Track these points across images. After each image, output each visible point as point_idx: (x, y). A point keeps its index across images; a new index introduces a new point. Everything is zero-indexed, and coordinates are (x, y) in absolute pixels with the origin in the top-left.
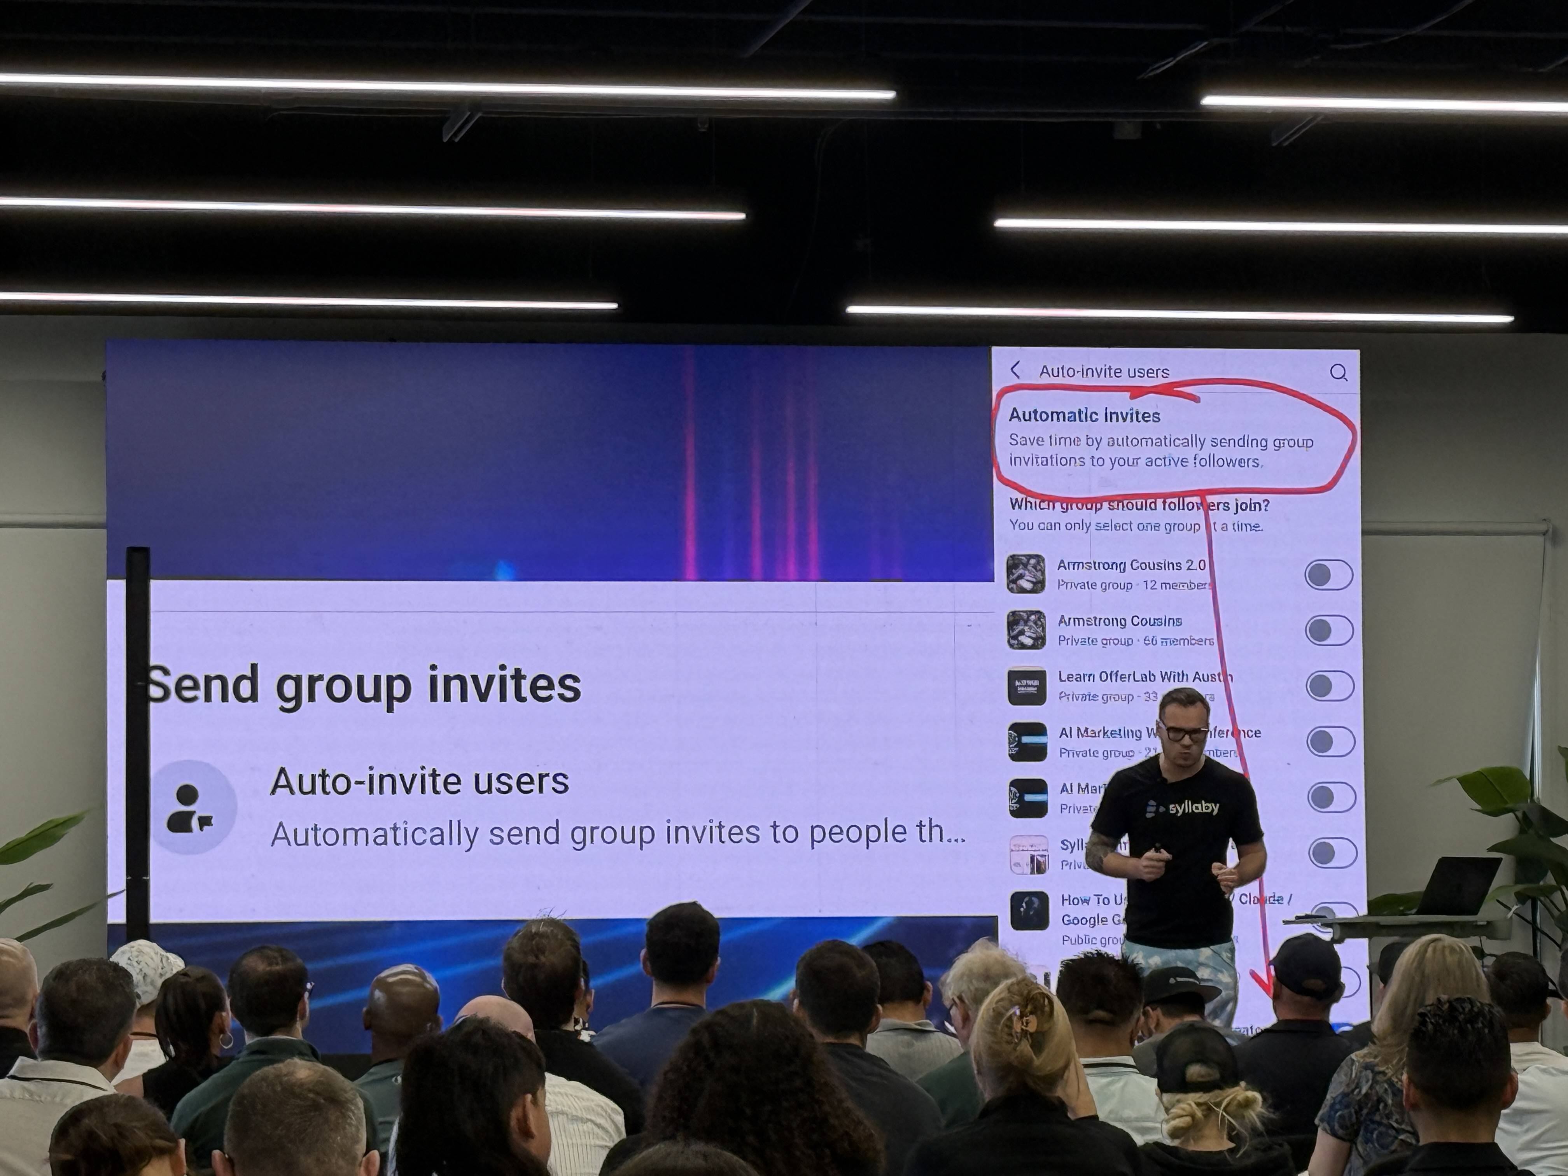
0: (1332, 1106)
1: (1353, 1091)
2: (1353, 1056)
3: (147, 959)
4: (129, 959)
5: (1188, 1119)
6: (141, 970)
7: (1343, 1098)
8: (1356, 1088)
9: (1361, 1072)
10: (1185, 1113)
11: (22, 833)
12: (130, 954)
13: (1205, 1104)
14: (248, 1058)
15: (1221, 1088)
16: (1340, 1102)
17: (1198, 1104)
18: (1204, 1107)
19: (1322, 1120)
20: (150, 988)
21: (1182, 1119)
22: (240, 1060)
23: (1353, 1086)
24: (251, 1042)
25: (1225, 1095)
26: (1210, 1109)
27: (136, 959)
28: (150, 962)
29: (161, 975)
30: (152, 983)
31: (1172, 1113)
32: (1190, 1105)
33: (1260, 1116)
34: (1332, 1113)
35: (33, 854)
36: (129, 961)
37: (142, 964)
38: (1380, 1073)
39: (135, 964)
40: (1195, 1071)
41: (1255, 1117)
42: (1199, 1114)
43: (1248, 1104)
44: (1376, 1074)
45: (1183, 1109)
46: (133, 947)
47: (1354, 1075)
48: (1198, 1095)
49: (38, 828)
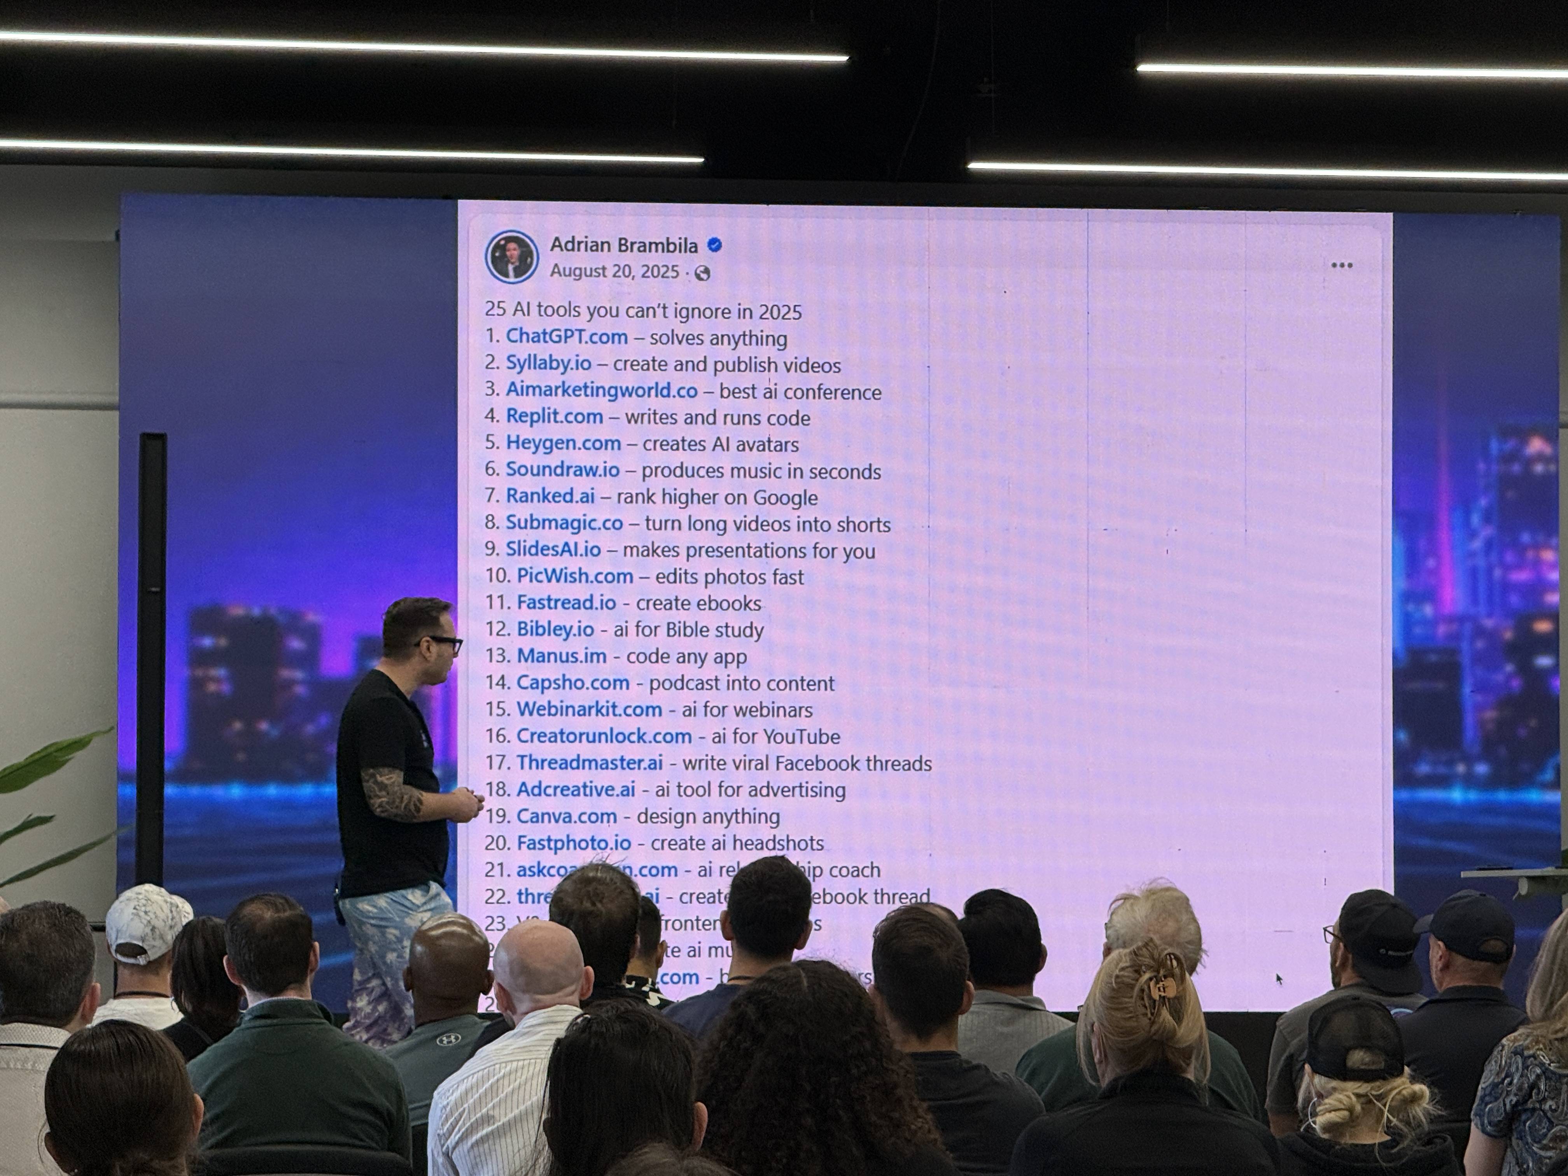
0: (1482, 1099)
1: (1504, 1080)
2: (1504, 1041)
3: (155, 908)
4: (135, 908)
5: (1346, 1113)
6: (149, 922)
7: (1493, 1089)
8: (1506, 1077)
9: (1510, 1058)
10: (1343, 1107)
11: (19, 758)
12: (136, 903)
13: (1365, 1095)
14: (252, 1024)
15: (1384, 1079)
16: (1490, 1094)
17: (1358, 1096)
18: (1363, 1100)
19: (1476, 1115)
20: (158, 943)
21: (1338, 1114)
22: (243, 1026)
23: (1503, 1075)
24: (256, 1004)
25: (1389, 1087)
26: (1370, 1102)
27: (143, 909)
28: (159, 913)
29: (171, 927)
30: (162, 937)
31: (1326, 1104)
32: (1349, 1097)
33: (1427, 1113)
34: (1483, 1105)
35: (31, 782)
36: (135, 911)
37: (152, 915)
38: (1529, 1057)
39: (142, 914)
40: (1357, 1058)
41: (1421, 1114)
42: (1358, 1108)
43: (1415, 1098)
44: (1525, 1059)
45: (1340, 1102)
46: (140, 894)
47: (1503, 1062)
48: (1358, 1084)
49: (39, 752)
